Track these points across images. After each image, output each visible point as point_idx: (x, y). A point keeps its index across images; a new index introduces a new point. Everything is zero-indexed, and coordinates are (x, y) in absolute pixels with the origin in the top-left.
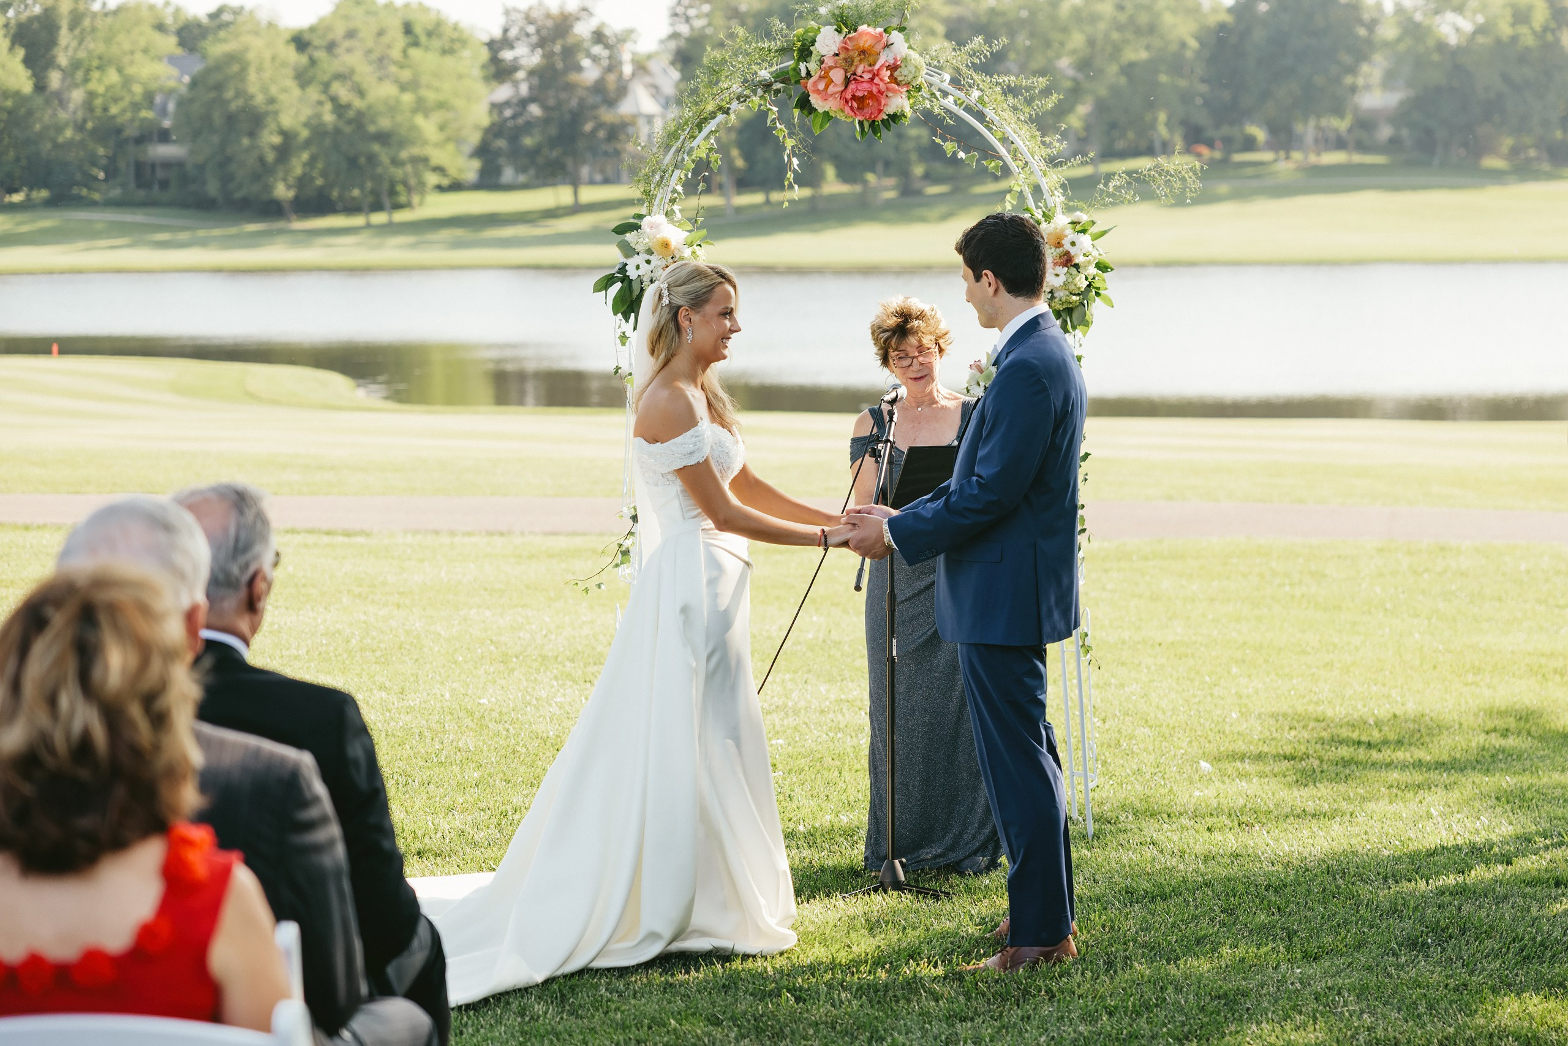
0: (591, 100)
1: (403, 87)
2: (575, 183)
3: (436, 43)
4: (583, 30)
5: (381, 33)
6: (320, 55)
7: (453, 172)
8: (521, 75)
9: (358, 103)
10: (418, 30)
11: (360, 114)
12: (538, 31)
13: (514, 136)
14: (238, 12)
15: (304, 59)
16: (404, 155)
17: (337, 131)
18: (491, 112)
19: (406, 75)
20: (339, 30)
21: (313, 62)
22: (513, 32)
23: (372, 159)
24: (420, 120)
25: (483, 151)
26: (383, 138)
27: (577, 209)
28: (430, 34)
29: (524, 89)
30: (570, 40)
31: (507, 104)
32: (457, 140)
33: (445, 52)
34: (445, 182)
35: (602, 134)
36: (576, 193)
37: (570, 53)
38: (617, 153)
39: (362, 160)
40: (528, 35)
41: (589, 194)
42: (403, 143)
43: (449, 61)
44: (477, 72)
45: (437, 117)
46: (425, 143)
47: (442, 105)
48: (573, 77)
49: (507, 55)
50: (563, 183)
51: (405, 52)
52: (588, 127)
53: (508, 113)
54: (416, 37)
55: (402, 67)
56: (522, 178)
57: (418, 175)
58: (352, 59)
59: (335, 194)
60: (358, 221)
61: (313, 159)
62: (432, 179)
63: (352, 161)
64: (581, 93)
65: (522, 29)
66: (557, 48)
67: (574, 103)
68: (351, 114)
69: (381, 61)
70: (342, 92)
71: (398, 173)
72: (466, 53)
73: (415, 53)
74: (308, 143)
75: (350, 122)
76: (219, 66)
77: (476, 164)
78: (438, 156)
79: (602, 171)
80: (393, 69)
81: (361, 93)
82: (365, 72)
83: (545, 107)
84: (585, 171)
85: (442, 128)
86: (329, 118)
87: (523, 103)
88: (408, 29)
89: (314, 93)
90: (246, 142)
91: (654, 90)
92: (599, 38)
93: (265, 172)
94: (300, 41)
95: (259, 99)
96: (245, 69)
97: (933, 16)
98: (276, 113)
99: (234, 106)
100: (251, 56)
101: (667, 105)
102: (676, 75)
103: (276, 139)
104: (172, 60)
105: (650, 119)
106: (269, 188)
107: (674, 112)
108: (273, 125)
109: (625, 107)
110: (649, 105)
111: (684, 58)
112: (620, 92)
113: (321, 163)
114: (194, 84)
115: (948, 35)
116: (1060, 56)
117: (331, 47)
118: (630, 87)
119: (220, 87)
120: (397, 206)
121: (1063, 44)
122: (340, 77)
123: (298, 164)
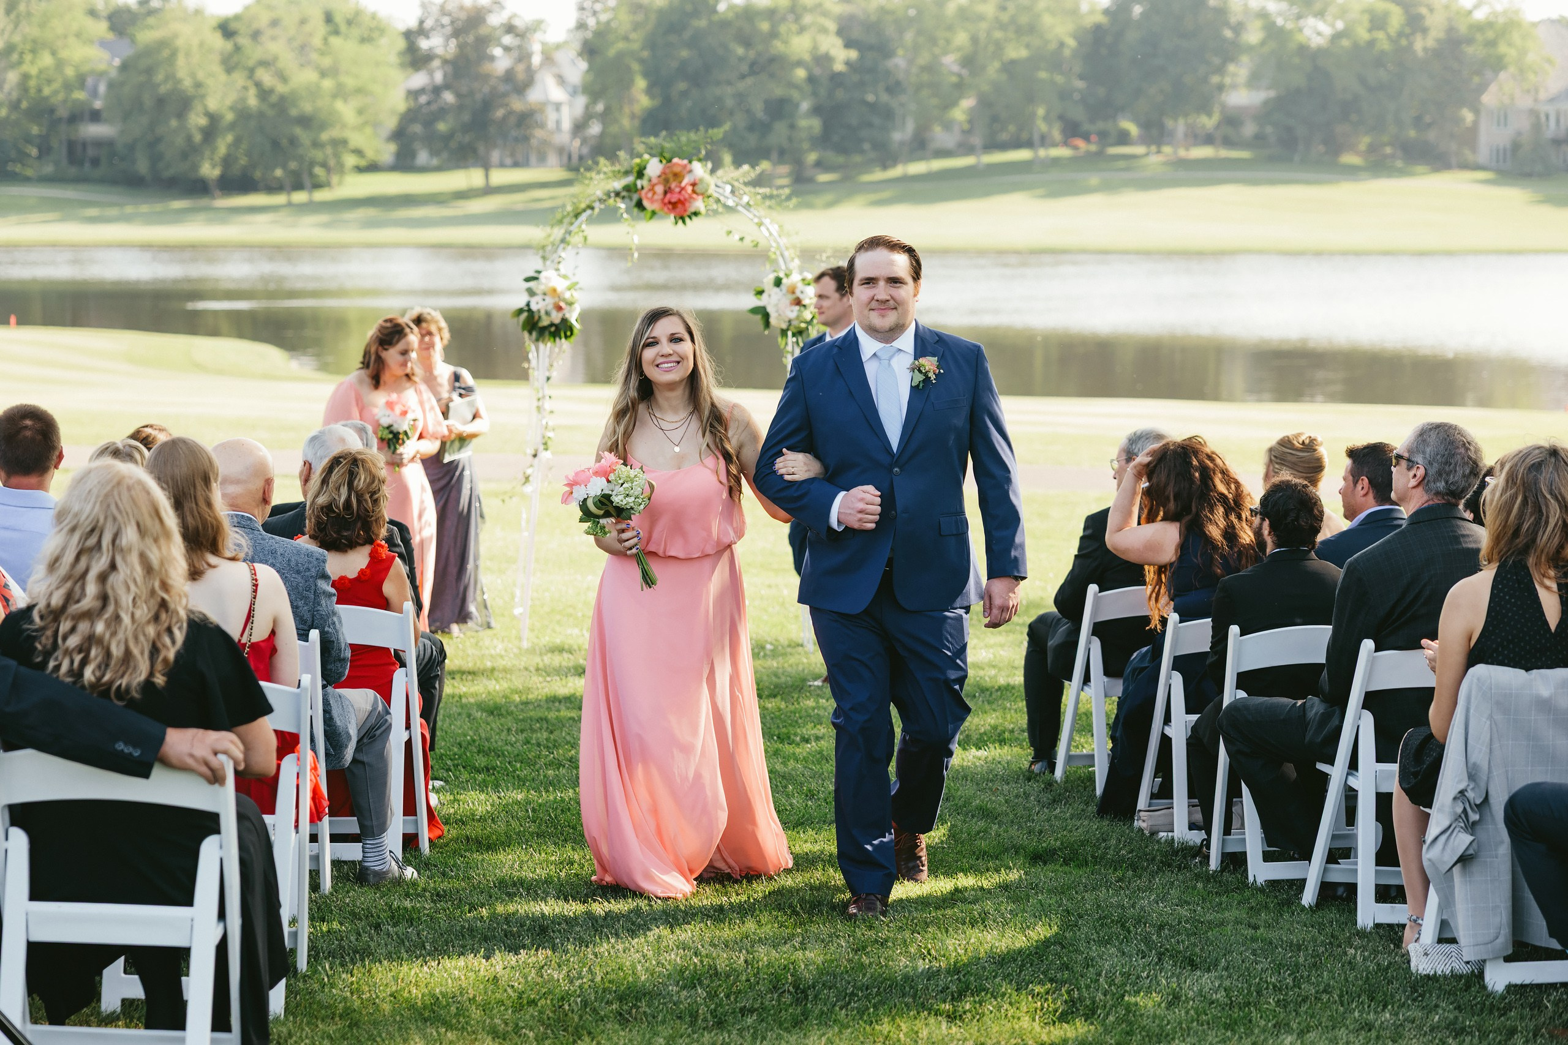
0: (502, 88)
1: (323, 74)
2: (487, 167)
3: (356, 32)
4: (495, 20)
5: (303, 22)
6: (243, 41)
7: (370, 154)
8: (436, 63)
9: (281, 89)
10: (338, 18)
11: (283, 98)
12: (452, 22)
13: (429, 122)
15: (229, 46)
16: (324, 136)
17: (261, 115)
18: (407, 98)
19: (326, 62)
21: (238, 48)
22: (429, 24)
23: (293, 141)
24: (339, 105)
25: (399, 135)
26: (305, 121)
27: (489, 191)
28: (349, 23)
29: (439, 77)
30: (483, 31)
31: (422, 91)
32: (376, 125)
33: (363, 40)
34: (363, 163)
35: (512, 120)
36: (487, 176)
37: (483, 42)
38: (526, 139)
39: (284, 142)
40: (443, 26)
41: (499, 177)
42: (323, 126)
43: (367, 49)
44: (393, 59)
45: (355, 102)
46: (344, 126)
47: (359, 91)
48: (487, 67)
49: (424, 44)
50: (475, 165)
51: (325, 39)
52: (500, 113)
53: (423, 99)
54: (336, 25)
55: (323, 54)
56: (435, 162)
57: (337, 156)
58: (276, 47)
59: (258, 174)
60: (280, 199)
61: (238, 141)
62: (350, 160)
63: (275, 144)
64: (493, 82)
65: (437, 20)
66: (470, 39)
67: (486, 89)
68: (274, 99)
69: (303, 48)
70: (266, 78)
71: (318, 155)
72: (383, 41)
73: (335, 41)
74: (232, 126)
75: (273, 106)
76: (149, 52)
77: (392, 148)
78: (356, 139)
79: (512, 155)
80: (314, 56)
81: (283, 78)
82: (287, 59)
83: (458, 95)
84: (495, 156)
85: (360, 112)
86: (253, 101)
87: (437, 90)
88: (329, 18)
89: (239, 78)
90: (174, 123)
91: (561, 80)
92: (510, 29)
93: (191, 152)
94: (226, 29)
95: (187, 83)
96: (174, 54)
97: (825, 14)
98: (203, 97)
99: (163, 89)
100: (180, 42)
101: (574, 93)
102: (583, 65)
103: (203, 121)
104: (103, 44)
105: (558, 106)
106: (195, 167)
107: (581, 101)
108: (198, 107)
109: (534, 96)
110: (557, 94)
111: (590, 50)
112: (529, 81)
113: (244, 146)
114: (124, 67)
115: (840, 33)
116: (945, 53)
117: (256, 35)
118: (538, 77)
119: (149, 71)
120: (317, 186)
121: (948, 42)
122: (264, 64)
123: (223, 145)
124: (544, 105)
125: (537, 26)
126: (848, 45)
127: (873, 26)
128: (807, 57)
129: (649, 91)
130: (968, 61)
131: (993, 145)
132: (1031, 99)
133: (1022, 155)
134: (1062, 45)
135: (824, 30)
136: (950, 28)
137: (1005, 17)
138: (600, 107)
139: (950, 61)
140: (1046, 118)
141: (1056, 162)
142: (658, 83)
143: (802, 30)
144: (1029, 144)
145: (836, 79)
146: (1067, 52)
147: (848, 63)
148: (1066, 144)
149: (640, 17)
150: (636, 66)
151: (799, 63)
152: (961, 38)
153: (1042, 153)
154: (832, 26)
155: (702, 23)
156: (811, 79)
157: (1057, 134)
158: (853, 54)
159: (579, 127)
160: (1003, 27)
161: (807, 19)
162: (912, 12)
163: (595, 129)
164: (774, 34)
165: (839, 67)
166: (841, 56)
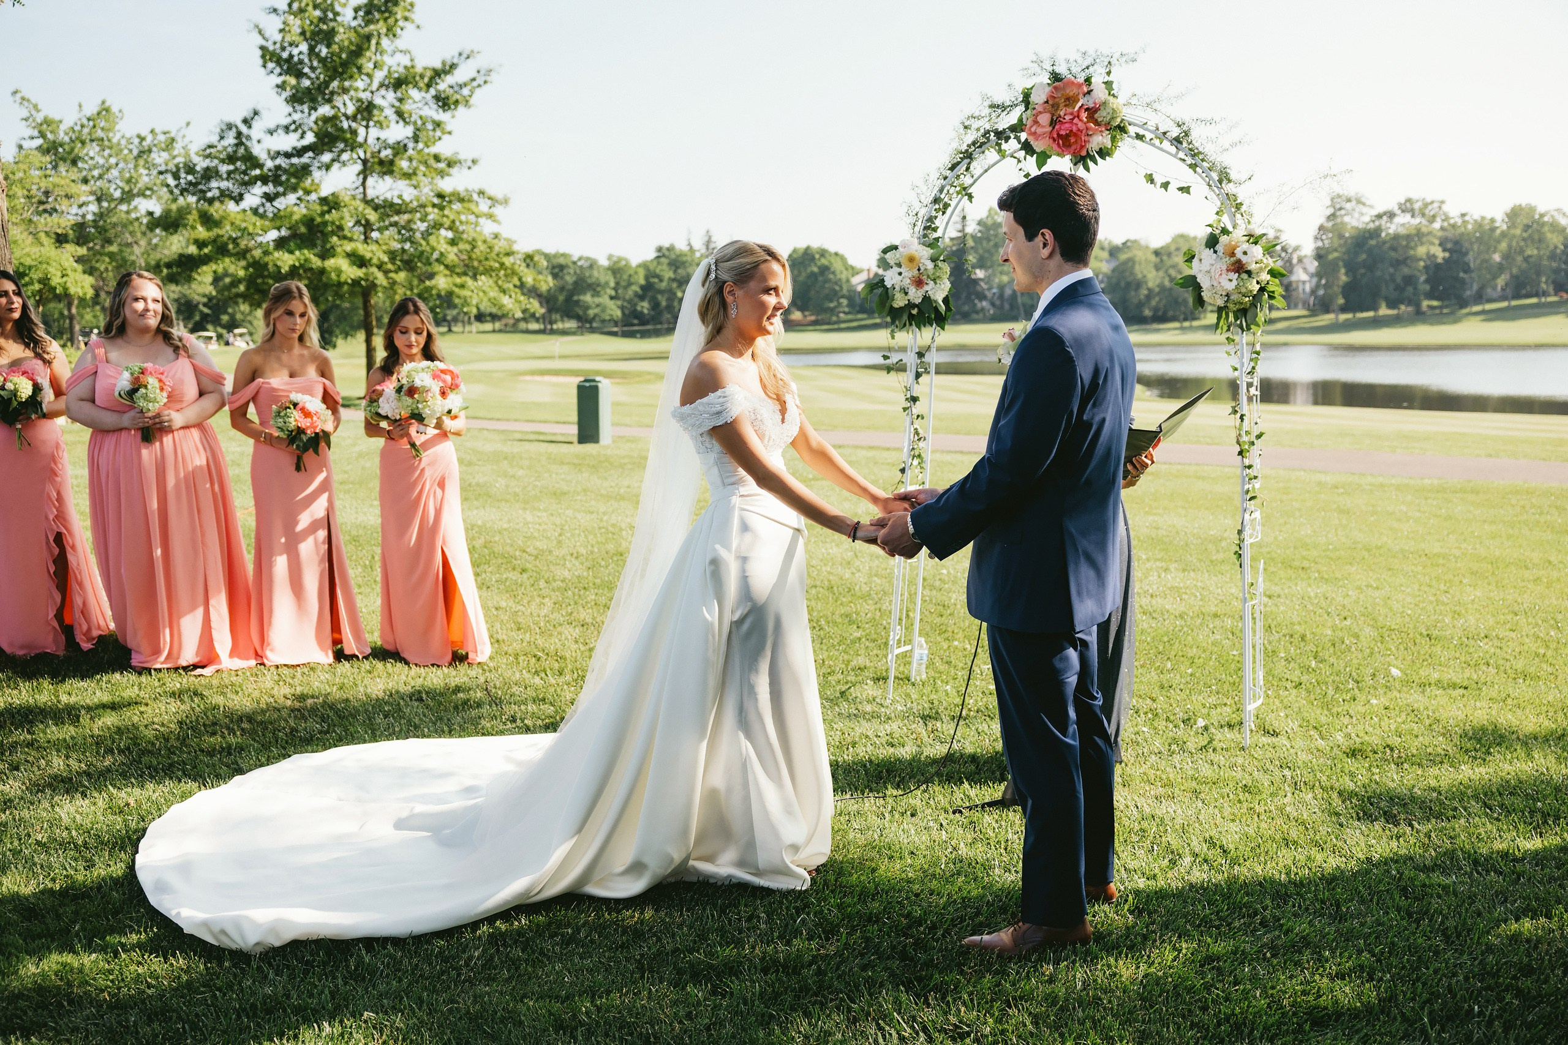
6: (1165, 258)
14: (1135, 241)
15: (1158, 260)
17: (1171, 289)
20: (1173, 248)
21: (1162, 260)
59: (1169, 314)
60: (1178, 325)
61: (1161, 300)
70: (1173, 272)
74: (1158, 294)
76: (1125, 263)
81: (1180, 272)
86: (1167, 283)
89: (1161, 273)
90: (1133, 293)
91: (1305, 269)
92: (1284, 249)
93: (1141, 305)
94: (1157, 253)
95: (1140, 276)
96: (1134, 263)
97: (1435, 236)
98: (1146, 283)
99: (1130, 279)
100: (1137, 259)
101: (1312, 276)
102: (1316, 264)
103: (1146, 292)
104: (1107, 261)
105: (1304, 282)
106: (1142, 312)
107: (1315, 280)
108: (1145, 287)
109: (1293, 278)
110: (1304, 277)
111: (1319, 256)
112: (1291, 272)
113: (1164, 302)
114: (1113, 271)
115: (1440, 245)
116: (1495, 252)
117: (1169, 255)
118: (1295, 269)
119: (1123, 271)
120: (1195, 319)
121: (1495, 248)
122: (1174, 266)
123: (1153, 303)
124: (1298, 282)
125: (1296, 249)
126: (1444, 250)
127: (1457, 243)
128: (1424, 257)
129: (1346, 274)
130: (1506, 257)
131: (1517, 296)
132: (1538, 274)
133: (1534, 300)
134: (1556, 247)
135: (1433, 244)
136: (1499, 242)
137: (1525, 235)
138: (1323, 282)
139: (1497, 257)
140: (1546, 282)
141: (1551, 304)
142: (1351, 268)
143: (1422, 244)
144: (1537, 295)
145: (1438, 266)
146: (1558, 251)
147: (1444, 258)
148: (1556, 295)
149: (1342, 242)
150: (1341, 264)
151: (1421, 259)
152: (1504, 245)
153: (1543, 300)
154: (1437, 242)
155: (1373, 242)
156: (1426, 267)
157: (1551, 290)
158: (1447, 255)
159: (1313, 292)
160: (1524, 239)
161: (1424, 239)
162: (1478, 235)
163: (1321, 292)
164: (1407, 247)
165: (1440, 260)
166: (1440, 255)
